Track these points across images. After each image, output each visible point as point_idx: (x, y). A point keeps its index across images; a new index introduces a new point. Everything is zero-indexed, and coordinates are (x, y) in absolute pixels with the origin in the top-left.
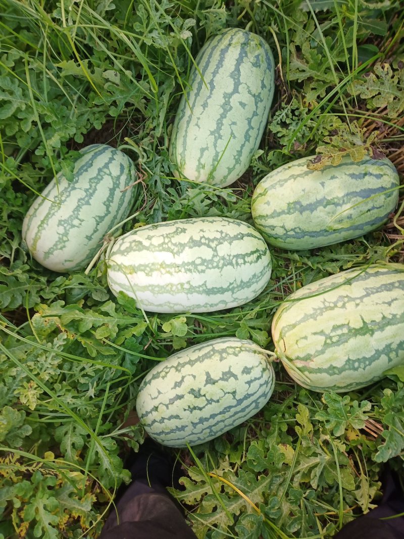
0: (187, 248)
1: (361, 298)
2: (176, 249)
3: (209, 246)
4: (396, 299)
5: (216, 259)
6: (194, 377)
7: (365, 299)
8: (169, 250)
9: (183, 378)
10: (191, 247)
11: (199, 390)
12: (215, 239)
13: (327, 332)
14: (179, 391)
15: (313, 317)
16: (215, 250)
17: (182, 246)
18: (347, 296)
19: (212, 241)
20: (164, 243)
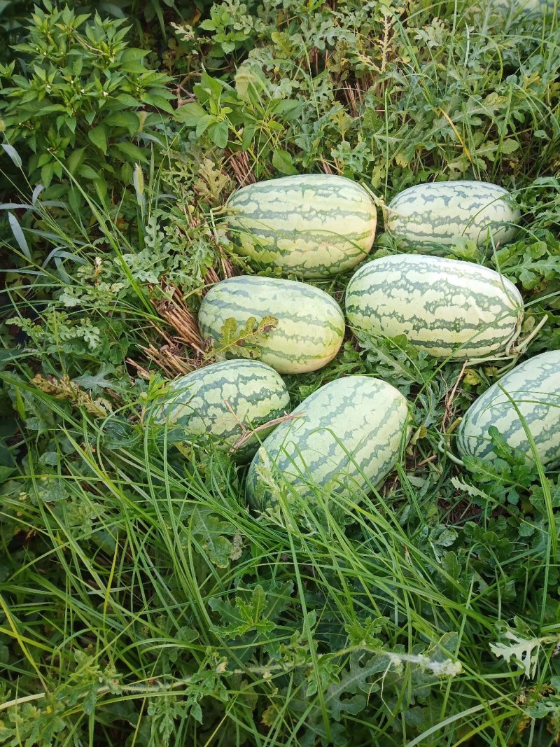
0: (431, 284)
1: (294, 212)
2: (442, 285)
3: (408, 281)
4: (270, 202)
5: (405, 269)
6: (459, 206)
7: (292, 209)
8: (450, 286)
9: (470, 209)
10: (427, 284)
11: (458, 195)
12: (398, 288)
13: (335, 195)
14: (477, 201)
15: (339, 211)
16: (403, 277)
17: (434, 287)
18: (304, 218)
19: (402, 286)
20: (453, 295)
